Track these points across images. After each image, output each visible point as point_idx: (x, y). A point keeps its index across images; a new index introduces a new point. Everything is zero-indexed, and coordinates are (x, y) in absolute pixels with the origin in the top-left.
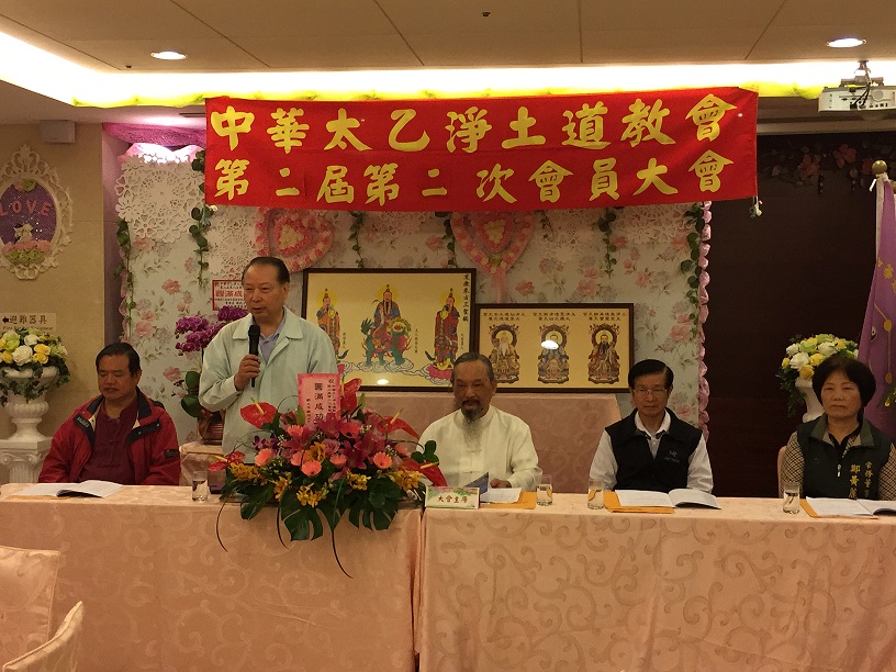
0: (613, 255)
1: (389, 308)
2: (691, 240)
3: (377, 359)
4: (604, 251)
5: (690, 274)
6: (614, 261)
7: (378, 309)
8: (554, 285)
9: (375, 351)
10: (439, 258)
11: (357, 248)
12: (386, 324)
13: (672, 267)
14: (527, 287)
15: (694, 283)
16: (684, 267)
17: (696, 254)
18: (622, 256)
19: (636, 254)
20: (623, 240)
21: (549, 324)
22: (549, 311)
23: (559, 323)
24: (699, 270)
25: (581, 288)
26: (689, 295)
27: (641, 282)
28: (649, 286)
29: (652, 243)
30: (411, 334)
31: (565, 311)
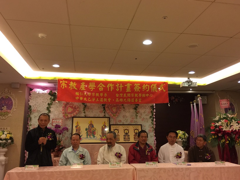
0: (137, 115)
1: (91, 125)
2: (152, 112)
3: (89, 137)
4: (135, 114)
5: (152, 119)
6: (137, 116)
7: (89, 126)
8: (125, 121)
9: (88, 135)
10: (102, 115)
11: (85, 112)
12: (91, 129)
13: (148, 117)
14: (120, 121)
15: (153, 120)
16: (151, 117)
17: (153, 115)
18: (139, 115)
19: (141, 114)
20: (139, 112)
21: (125, 129)
22: (125, 126)
23: (127, 128)
24: (153, 118)
25: (131, 121)
26: (152, 123)
27: (142, 120)
28: (144, 121)
29: (144, 112)
30: (96, 131)
31: (128, 126)
